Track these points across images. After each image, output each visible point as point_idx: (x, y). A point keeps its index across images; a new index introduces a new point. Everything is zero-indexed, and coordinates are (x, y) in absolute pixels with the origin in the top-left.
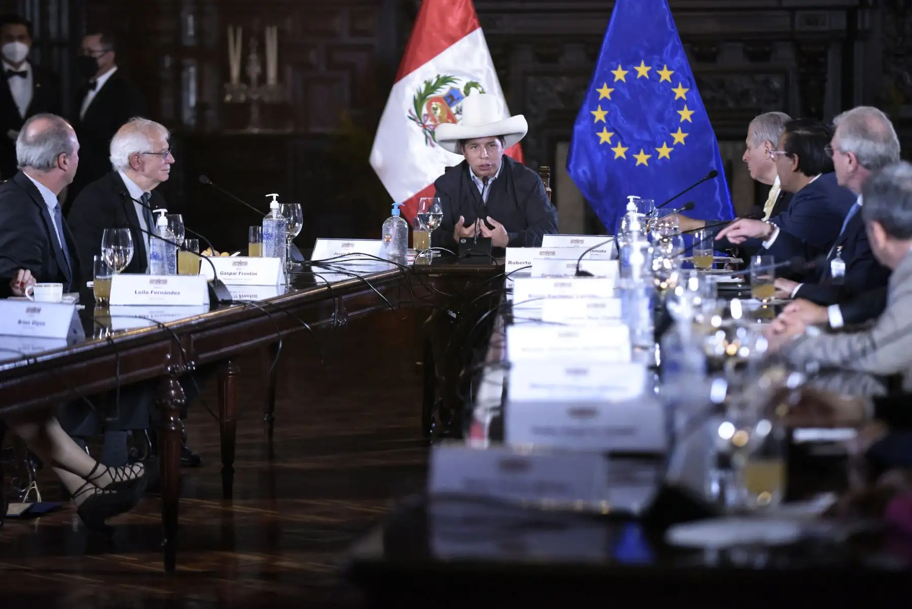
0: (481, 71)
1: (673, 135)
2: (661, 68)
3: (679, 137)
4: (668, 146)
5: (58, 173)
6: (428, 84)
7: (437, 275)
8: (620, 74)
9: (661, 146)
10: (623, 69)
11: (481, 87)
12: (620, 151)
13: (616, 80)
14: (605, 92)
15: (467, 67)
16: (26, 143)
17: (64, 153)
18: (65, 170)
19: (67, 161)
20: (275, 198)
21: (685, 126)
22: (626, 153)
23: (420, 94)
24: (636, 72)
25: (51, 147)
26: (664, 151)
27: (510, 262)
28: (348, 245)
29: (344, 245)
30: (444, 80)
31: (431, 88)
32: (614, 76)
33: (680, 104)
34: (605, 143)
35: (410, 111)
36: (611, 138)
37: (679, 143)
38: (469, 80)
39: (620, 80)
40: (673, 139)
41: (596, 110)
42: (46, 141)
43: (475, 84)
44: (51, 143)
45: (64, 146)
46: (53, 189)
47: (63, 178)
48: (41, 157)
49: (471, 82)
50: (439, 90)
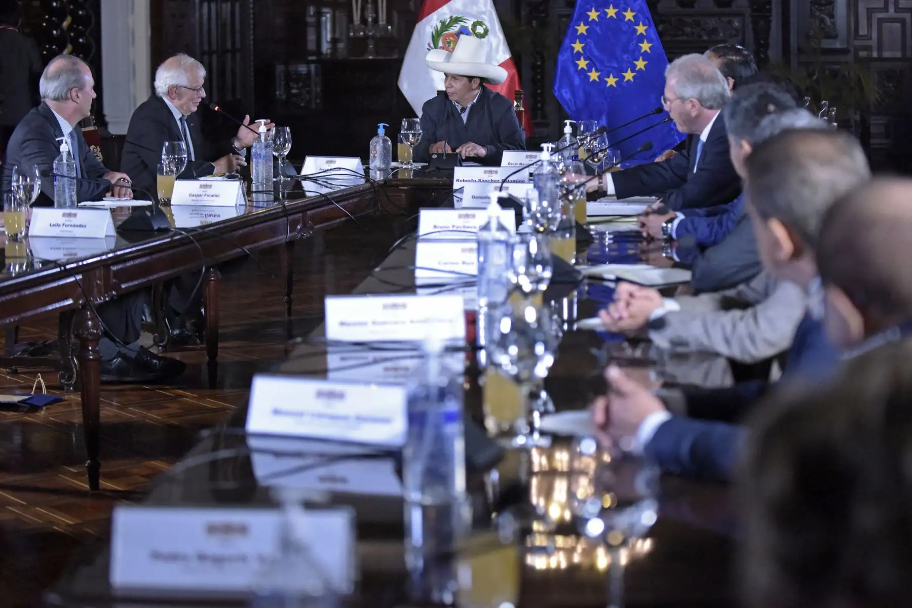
0: (484, 13)
1: (636, 63)
2: (626, 11)
3: (641, 64)
4: (632, 72)
5: (71, 105)
6: (443, 23)
7: (406, 188)
8: (593, 15)
9: (626, 71)
10: (597, 11)
11: (485, 25)
12: (594, 76)
13: (590, 20)
14: (582, 29)
15: (474, 10)
17: (76, 87)
18: (77, 103)
19: (80, 95)
21: (645, 56)
22: (599, 77)
23: (437, 31)
24: (606, 14)
25: (64, 81)
26: (629, 76)
27: (458, 180)
28: (331, 162)
29: (327, 162)
30: (457, 20)
31: (445, 26)
32: (589, 16)
33: (641, 38)
34: (583, 69)
35: (429, 45)
36: (587, 65)
37: (640, 69)
38: (475, 20)
39: (593, 20)
40: (635, 66)
41: (575, 43)
42: (60, 76)
43: (480, 23)
44: (64, 78)
45: (75, 81)
46: (69, 119)
47: (77, 111)
48: (54, 91)
49: (478, 21)
50: (452, 28)
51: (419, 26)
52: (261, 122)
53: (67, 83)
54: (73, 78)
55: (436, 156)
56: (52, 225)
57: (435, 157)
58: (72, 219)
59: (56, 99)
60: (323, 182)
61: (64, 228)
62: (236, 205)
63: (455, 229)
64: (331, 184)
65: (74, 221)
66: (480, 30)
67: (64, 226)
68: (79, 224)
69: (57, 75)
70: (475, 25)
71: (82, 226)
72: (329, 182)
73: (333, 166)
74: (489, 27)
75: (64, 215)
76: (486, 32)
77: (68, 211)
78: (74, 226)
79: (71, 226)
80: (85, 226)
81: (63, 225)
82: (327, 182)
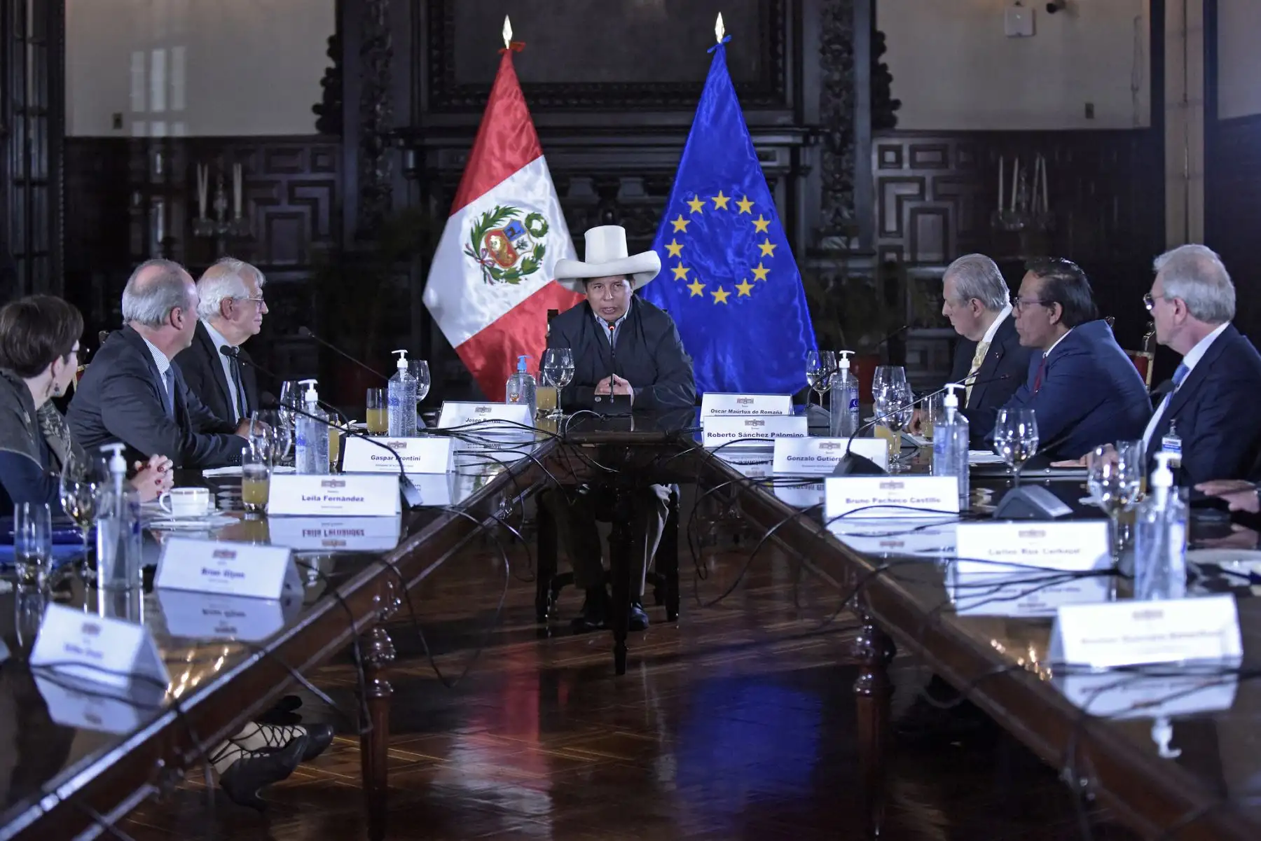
0: (543, 202)
1: (754, 271)
2: (741, 199)
3: (761, 273)
4: (749, 283)
5: (170, 331)
6: (486, 216)
7: (592, 445)
8: (696, 205)
9: (741, 283)
10: (700, 200)
11: (543, 218)
12: (696, 288)
13: (692, 211)
14: (680, 225)
15: (529, 198)
16: (134, 293)
17: (179, 307)
18: (179, 329)
19: (182, 317)
20: (402, 355)
21: (767, 262)
22: (703, 290)
23: (478, 227)
24: (714, 203)
25: (162, 298)
26: (744, 288)
27: (709, 435)
28: (483, 409)
29: (477, 410)
30: (504, 212)
31: (489, 220)
32: (690, 207)
33: (760, 238)
34: (681, 279)
35: (467, 246)
36: (687, 274)
37: (760, 279)
38: (530, 212)
39: (696, 212)
40: (754, 275)
41: (670, 243)
42: (156, 291)
43: (537, 217)
44: (162, 293)
45: (178, 297)
46: (165, 350)
47: (178, 339)
48: (149, 311)
49: (533, 214)
50: (498, 222)
51: (452, 220)
52: (400, 353)
53: (167, 301)
54: (174, 293)
55: (600, 399)
56: (305, 498)
57: (598, 400)
58: (338, 489)
59: (147, 323)
60: (475, 438)
61: (327, 502)
62: (448, 471)
63: (877, 503)
64: (488, 441)
65: (341, 492)
66: (536, 225)
67: (327, 499)
68: (351, 496)
69: (152, 289)
70: (530, 219)
71: (357, 500)
72: (484, 437)
73: (488, 416)
74: (550, 223)
75: (324, 484)
76: (545, 228)
77: (330, 478)
78: (344, 499)
79: (338, 499)
80: (362, 499)
81: (325, 498)
82: (481, 439)
